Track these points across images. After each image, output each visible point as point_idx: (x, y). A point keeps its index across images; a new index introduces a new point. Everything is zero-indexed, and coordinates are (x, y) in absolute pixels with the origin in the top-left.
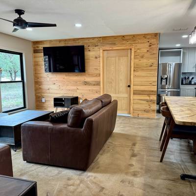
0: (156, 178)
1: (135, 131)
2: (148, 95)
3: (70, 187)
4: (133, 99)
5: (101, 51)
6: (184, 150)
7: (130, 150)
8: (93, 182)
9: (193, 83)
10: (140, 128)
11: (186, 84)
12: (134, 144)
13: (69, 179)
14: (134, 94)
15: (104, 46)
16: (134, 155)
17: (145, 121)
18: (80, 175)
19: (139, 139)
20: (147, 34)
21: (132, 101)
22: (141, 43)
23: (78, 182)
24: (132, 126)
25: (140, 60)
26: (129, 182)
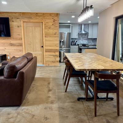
0: (64, 102)
1: (48, 75)
2: (54, 52)
3: (10, 119)
4: (46, 55)
5: (22, 22)
6: (76, 83)
7: (47, 87)
8: (27, 113)
9: (76, 44)
10: (51, 73)
11: (73, 45)
12: (49, 84)
13: (9, 114)
14: (46, 52)
15: (23, 19)
16: (50, 90)
17: (53, 68)
18: (16, 110)
19: (51, 80)
20: (52, 14)
21: (45, 56)
22: (48, 19)
23: (16, 115)
24: (46, 72)
25: (48, 30)
26: (50, 108)
